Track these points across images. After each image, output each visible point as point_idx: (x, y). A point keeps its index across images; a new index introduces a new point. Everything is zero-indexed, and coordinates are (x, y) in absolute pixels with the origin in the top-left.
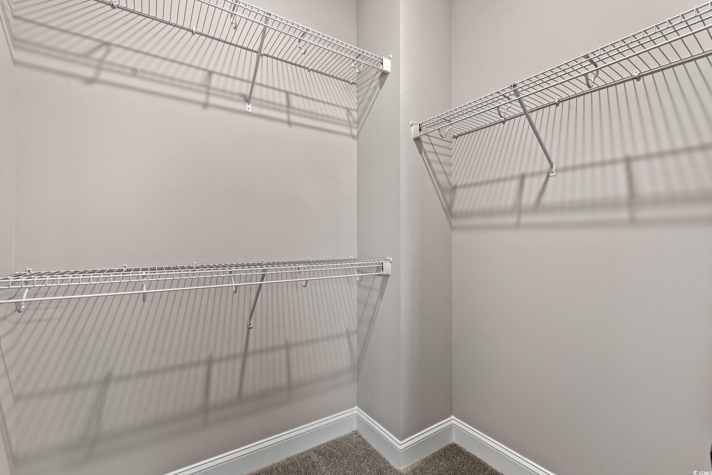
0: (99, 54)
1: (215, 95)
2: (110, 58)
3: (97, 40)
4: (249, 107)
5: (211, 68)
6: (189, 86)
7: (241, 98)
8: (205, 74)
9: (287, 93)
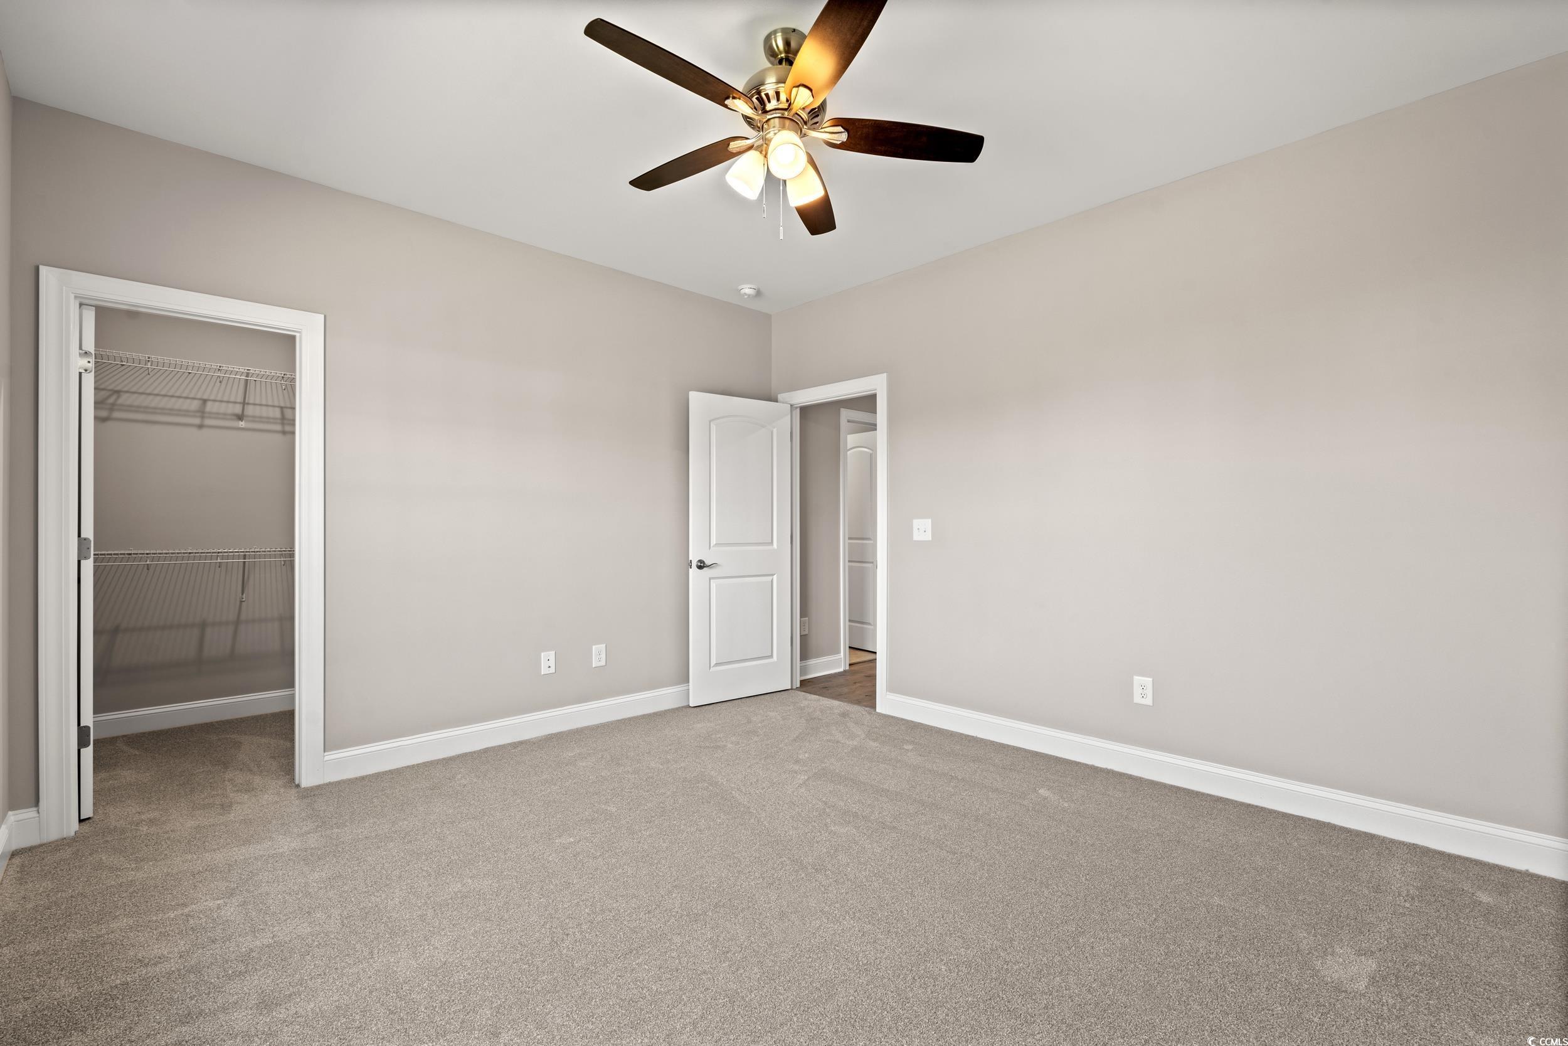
0: (111, 400)
1: (210, 418)
2: (120, 401)
3: (110, 390)
4: (242, 424)
5: (205, 397)
6: (186, 413)
7: (235, 417)
8: (200, 402)
9: (282, 408)
